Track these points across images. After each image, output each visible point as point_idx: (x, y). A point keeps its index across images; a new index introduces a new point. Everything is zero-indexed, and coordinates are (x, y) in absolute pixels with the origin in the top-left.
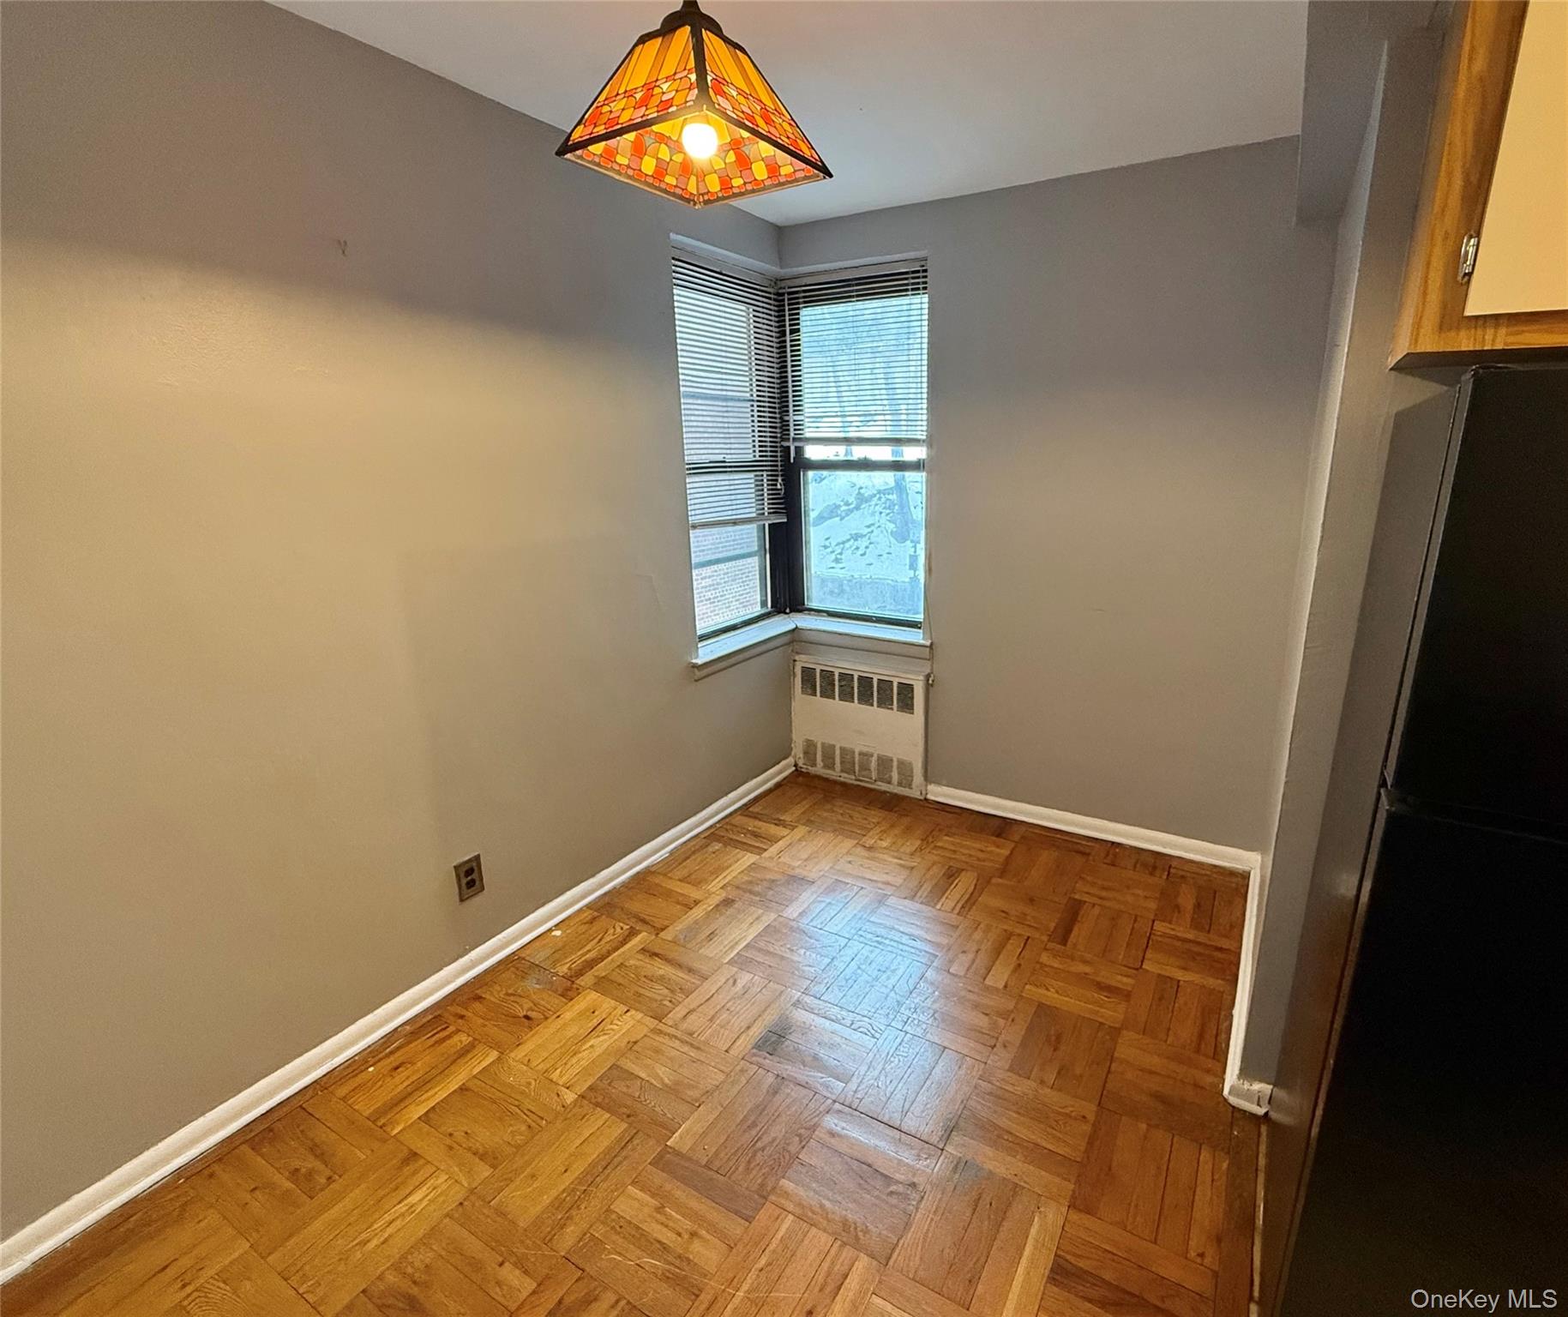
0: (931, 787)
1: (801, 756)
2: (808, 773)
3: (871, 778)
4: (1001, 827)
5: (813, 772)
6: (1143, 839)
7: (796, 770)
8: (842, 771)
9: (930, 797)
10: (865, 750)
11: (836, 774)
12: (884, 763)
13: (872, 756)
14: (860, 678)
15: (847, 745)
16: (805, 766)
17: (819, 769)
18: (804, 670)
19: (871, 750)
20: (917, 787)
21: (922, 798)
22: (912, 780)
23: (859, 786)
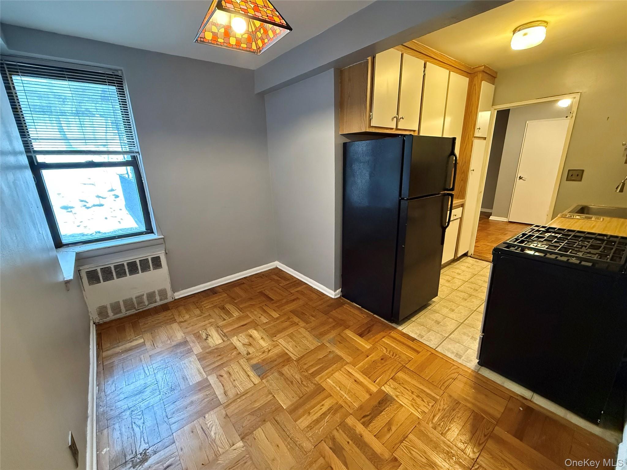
0: (176, 294)
1: (97, 316)
2: (105, 323)
3: (146, 305)
4: (213, 291)
5: (108, 320)
6: (252, 272)
7: (96, 325)
8: (127, 311)
9: (176, 298)
10: (138, 295)
11: (124, 313)
12: (151, 296)
13: (143, 295)
14: (128, 264)
15: (127, 297)
16: (101, 321)
17: (112, 316)
18: (88, 273)
19: (142, 293)
20: (170, 297)
21: (174, 300)
22: (167, 296)
23: (139, 312)
